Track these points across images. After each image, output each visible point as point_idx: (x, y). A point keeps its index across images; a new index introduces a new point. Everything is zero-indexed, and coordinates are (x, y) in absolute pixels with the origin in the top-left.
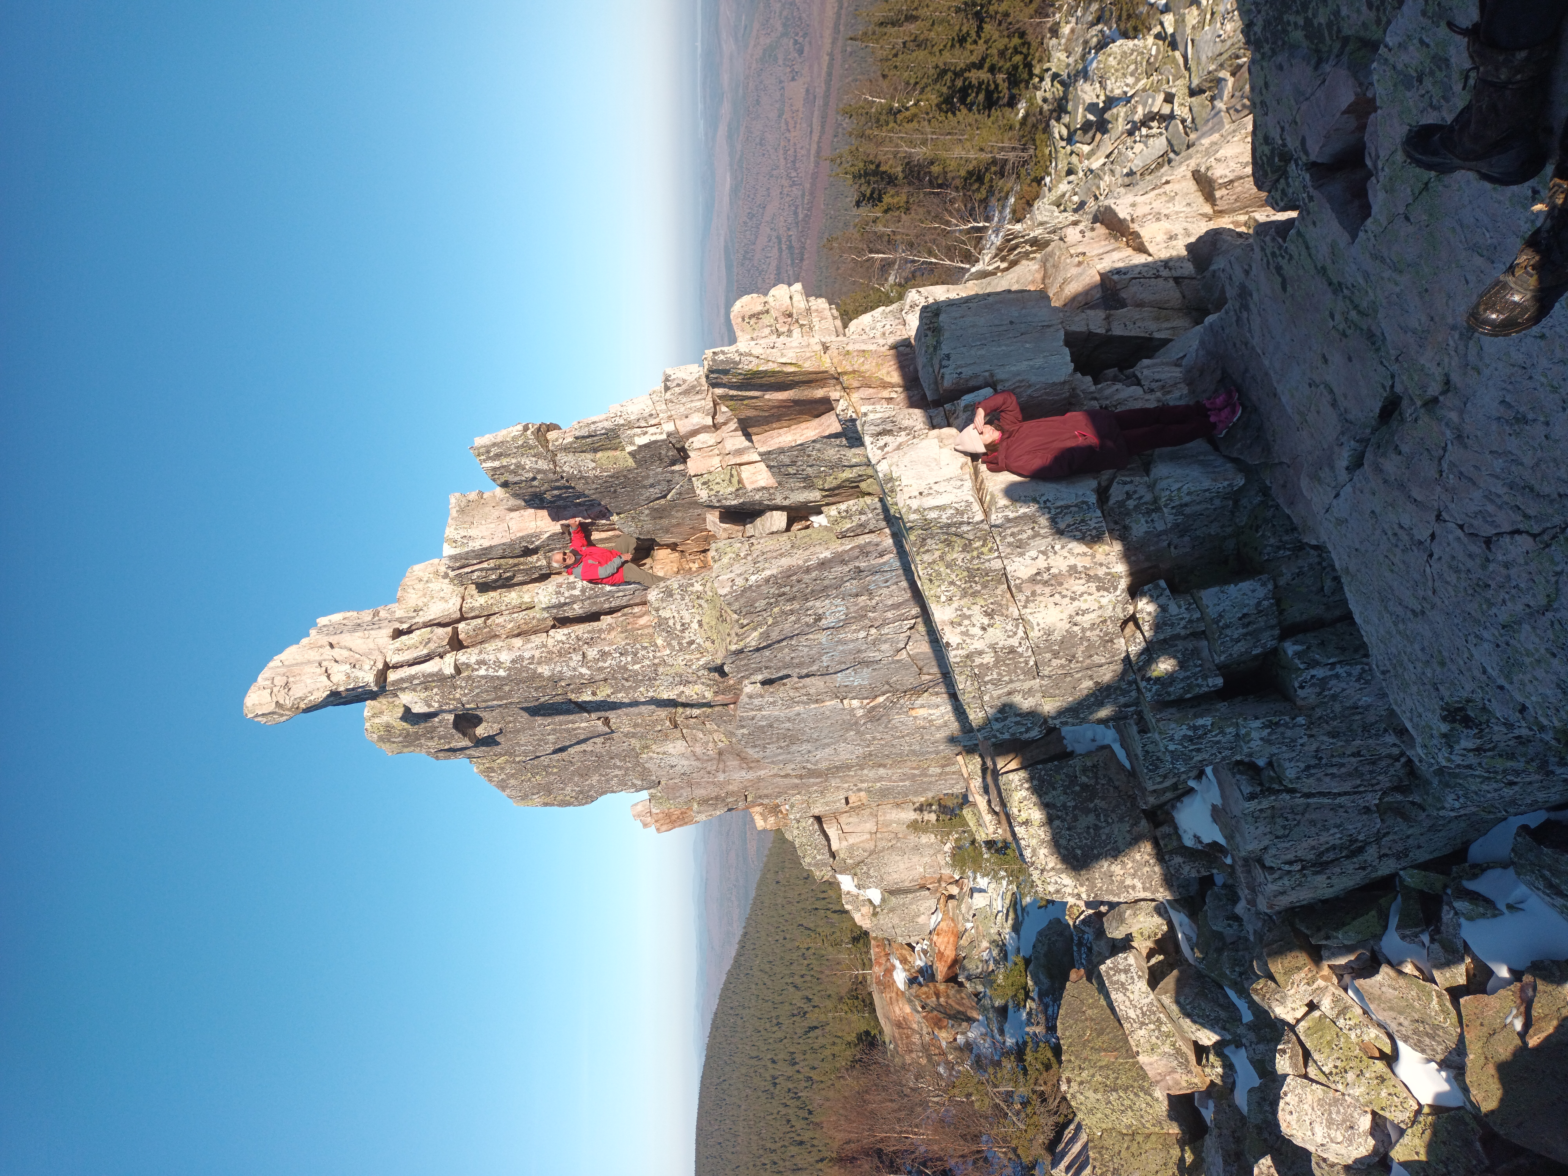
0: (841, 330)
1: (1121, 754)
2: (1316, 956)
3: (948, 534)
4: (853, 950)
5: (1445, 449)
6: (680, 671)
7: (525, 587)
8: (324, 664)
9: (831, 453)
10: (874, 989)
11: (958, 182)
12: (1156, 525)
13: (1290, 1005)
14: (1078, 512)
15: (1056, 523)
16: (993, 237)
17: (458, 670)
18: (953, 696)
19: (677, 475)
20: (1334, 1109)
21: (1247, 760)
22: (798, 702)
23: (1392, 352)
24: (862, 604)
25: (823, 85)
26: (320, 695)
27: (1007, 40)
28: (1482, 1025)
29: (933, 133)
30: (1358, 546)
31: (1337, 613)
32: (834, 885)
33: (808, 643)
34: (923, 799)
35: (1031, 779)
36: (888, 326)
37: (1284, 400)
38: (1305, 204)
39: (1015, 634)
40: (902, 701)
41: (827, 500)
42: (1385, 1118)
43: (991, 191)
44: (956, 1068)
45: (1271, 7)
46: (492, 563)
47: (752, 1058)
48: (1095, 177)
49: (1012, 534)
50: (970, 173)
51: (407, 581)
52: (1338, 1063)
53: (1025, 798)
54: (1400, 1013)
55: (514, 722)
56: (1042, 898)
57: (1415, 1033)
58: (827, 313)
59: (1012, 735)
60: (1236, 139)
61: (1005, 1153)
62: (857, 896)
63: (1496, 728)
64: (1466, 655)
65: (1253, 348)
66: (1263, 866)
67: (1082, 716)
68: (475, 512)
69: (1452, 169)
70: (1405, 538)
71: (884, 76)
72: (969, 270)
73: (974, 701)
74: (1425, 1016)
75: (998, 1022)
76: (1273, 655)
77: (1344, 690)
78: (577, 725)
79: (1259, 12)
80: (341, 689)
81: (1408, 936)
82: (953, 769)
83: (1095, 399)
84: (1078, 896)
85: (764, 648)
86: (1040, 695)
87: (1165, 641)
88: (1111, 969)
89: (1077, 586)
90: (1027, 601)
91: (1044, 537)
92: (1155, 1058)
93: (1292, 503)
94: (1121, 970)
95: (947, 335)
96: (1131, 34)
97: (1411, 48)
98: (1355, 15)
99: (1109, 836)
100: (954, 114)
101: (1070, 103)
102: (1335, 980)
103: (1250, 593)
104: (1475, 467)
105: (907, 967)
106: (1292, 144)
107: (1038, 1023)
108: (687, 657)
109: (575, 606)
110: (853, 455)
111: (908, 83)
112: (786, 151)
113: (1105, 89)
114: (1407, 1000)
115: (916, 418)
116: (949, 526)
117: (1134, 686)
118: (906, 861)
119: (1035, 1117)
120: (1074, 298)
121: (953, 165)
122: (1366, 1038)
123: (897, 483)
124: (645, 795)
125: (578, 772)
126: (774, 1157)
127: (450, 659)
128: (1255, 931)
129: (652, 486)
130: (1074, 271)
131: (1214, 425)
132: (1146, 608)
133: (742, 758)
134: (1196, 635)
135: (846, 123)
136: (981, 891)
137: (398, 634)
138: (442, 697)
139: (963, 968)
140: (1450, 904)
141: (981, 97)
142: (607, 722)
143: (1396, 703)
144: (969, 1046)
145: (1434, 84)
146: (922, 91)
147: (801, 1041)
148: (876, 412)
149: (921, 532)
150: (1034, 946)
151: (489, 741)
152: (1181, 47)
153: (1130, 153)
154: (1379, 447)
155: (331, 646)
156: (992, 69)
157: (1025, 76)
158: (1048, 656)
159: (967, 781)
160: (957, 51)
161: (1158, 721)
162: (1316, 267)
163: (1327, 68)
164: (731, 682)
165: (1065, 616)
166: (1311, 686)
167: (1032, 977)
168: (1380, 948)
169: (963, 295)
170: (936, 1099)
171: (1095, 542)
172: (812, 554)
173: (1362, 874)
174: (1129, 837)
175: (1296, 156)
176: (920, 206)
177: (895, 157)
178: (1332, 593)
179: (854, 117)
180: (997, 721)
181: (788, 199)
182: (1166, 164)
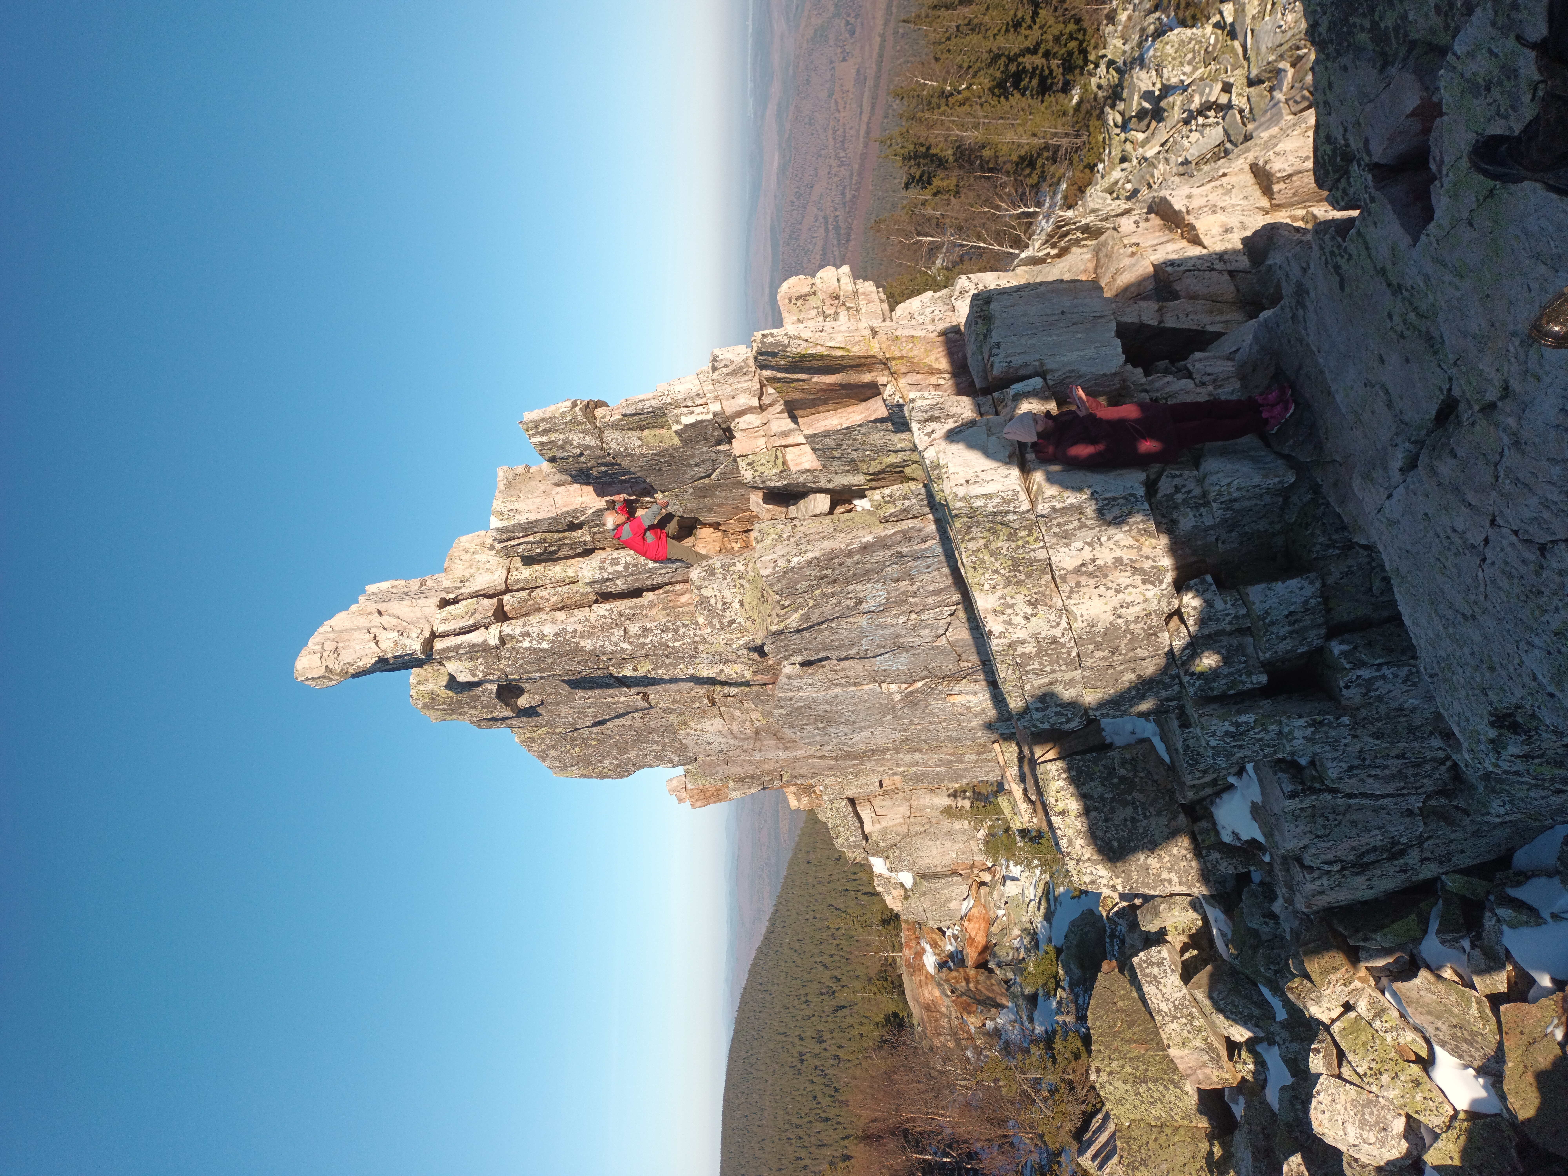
0: (887, 313)
1: (1161, 748)
2: (1354, 957)
3: (993, 522)
4: (883, 932)
5: (1502, 454)
6: (721, 649)
7: (569, 562)
8: (372, 631)
9: (877, 438)
10: (904, 971)
11: (1009, 167)
12: (1204, 519)
13: (1325, 1005)
14: (1125, 505)
15: (1103, 515)
16: (1043, 223)
17: (503, 641)
18: (993, 684)
19: (722, 455)
20: (1367, 1111)
21: (1289, 758)
22: (836, 685)
23: (1450, 355)
24: (903, 589)
25: (874, 66)
26: (369, 661)
27: (1062, 26)
28: (1522, 1033)
29: (985, 117)
30: (1409, 548)
31: (1385, 614)
32: (866, 868)
33: (848, 626)
34: (957, 786)
35: (1069, 770)
36: (936, 312)
37: (1338, 398)
38: (1367, 205)
39: (1058, 624)
40: (940, 687)
41: (871, 484)
42: (1420, 1122)
43: (1042, 177)
44: (984, 1052)
45: (1337, 8)
46: (537, 537)
47: (780, 1034)
48: (1149, 165)
49: (1059, 525)
50: (1022, 158)
51: (454, 551)
52: (1373, 1065)
53: (1062, 788)
54: (1438, 1017)
55: (556, 694)
56: (1075, 889)
57: (1452, 1038)
58: (875, 297)
59: (1052, 725)
60: (1295, 133)
61: (1031, 1139)
62: (889, 879)
63: (1544, 735)
64: (1517, 661)
65: (1308, 345)
66: (1302, 866)
67: (1123, 708)
68: (522, 486)
69: (1519, 180)
70: (1458, 541)
71: (937, 59)
72: (1018, 255)
73: (1015, 690)
74: (1463, 1022)
75: (1028, 1009)
76: (1319, 653)
77: (1390, 691)
78: (616, 699)
79: (1325, 13)
80: (389, 656)
81: (1448, 941)
82: (989, 756)
83: (1146, 391)
84: (1114, 888)
85: (804, 629)
86: (1081, 686)
87: (1209, 636)
88: (1144, 961)
89: (1123, 578)
90: (1071, 592)
91: (1090, 529)
92: (1186, 1051)
93: (1343, 502)
94: (1154, 963)
95: (997, 323)
96: (1189, 23)
97: (1480, 57)
98: (1423, 21)
99: (1146, 829)
100: (1007, 98)
101: (1126, 91)
102: (1372, 982)
103: (1297, 591)
104: (1532, 473)
105: (937, 951)
106: (1355, 144)
107: (1068, 1013)
108: (728, 636)
109: (618, 582)
110: (899, 440)
111: (961, 67)
112: (835, 132)
113: (1161, 77)
114: (1445, 1005)
115: (964, 404)
116: (995, 514)
117: (1177, 680)
118: (939, 845)
119: (1063, 1104)
120: (1126, 289)
121: (1005, 149)
122: (1402, 1041)
123: (944, 470)
124: (680, 770)
125: (616, 746)
126: (800, 1132)
127: (494, 630)
128: (1292, 929)
129: (697, 465)
130: (1127, 261)
131: (1266, 422)
132: (1191, 602)
133: (778, 737)
134: (1241, 631)
135: (896, 103)
136: (1014, 879)
137: (444, 603)
138: (487, 667)
139: (994, 955)
140: (1492, 911)
141: (1035, 82)
142: (646, 697)
143: (1444, 708)
144: (997, 1032)
145: (1502, 94)
146: (975, 75)
147: (829, 1019)
148: (924, 398)
149: (966, 519)
150: (1066, 936)
151: (531, 712)
152: (1241, 37)
153: (1185, 142)
154: (1434, 450)
155: (380, 613)
156: (1047, 55)
157: (1080, 62)
158: (1091, 647)
159: (1003, 769)
160: (1012, 36)
161: (1200, 716)
162: (1375, 267)
163: (1393, 71)
164: (771, 662)
165: (1109, 608)
166: (1356, 686)
167: (1063, 967)
168: (1420, 952)
169: (1015, 283)
170: (963, 1083)
171: (1142, 535)
172: (855, 537)
173: (1403, 876)
174: (1166, 831)
175: (1358, 157)
176: (970, 190)
177: (946, 140)
178: (1381, 594)
179: (906, 99)
180: (1037, 709)
181: (836, 179)
182: (1222, 155)
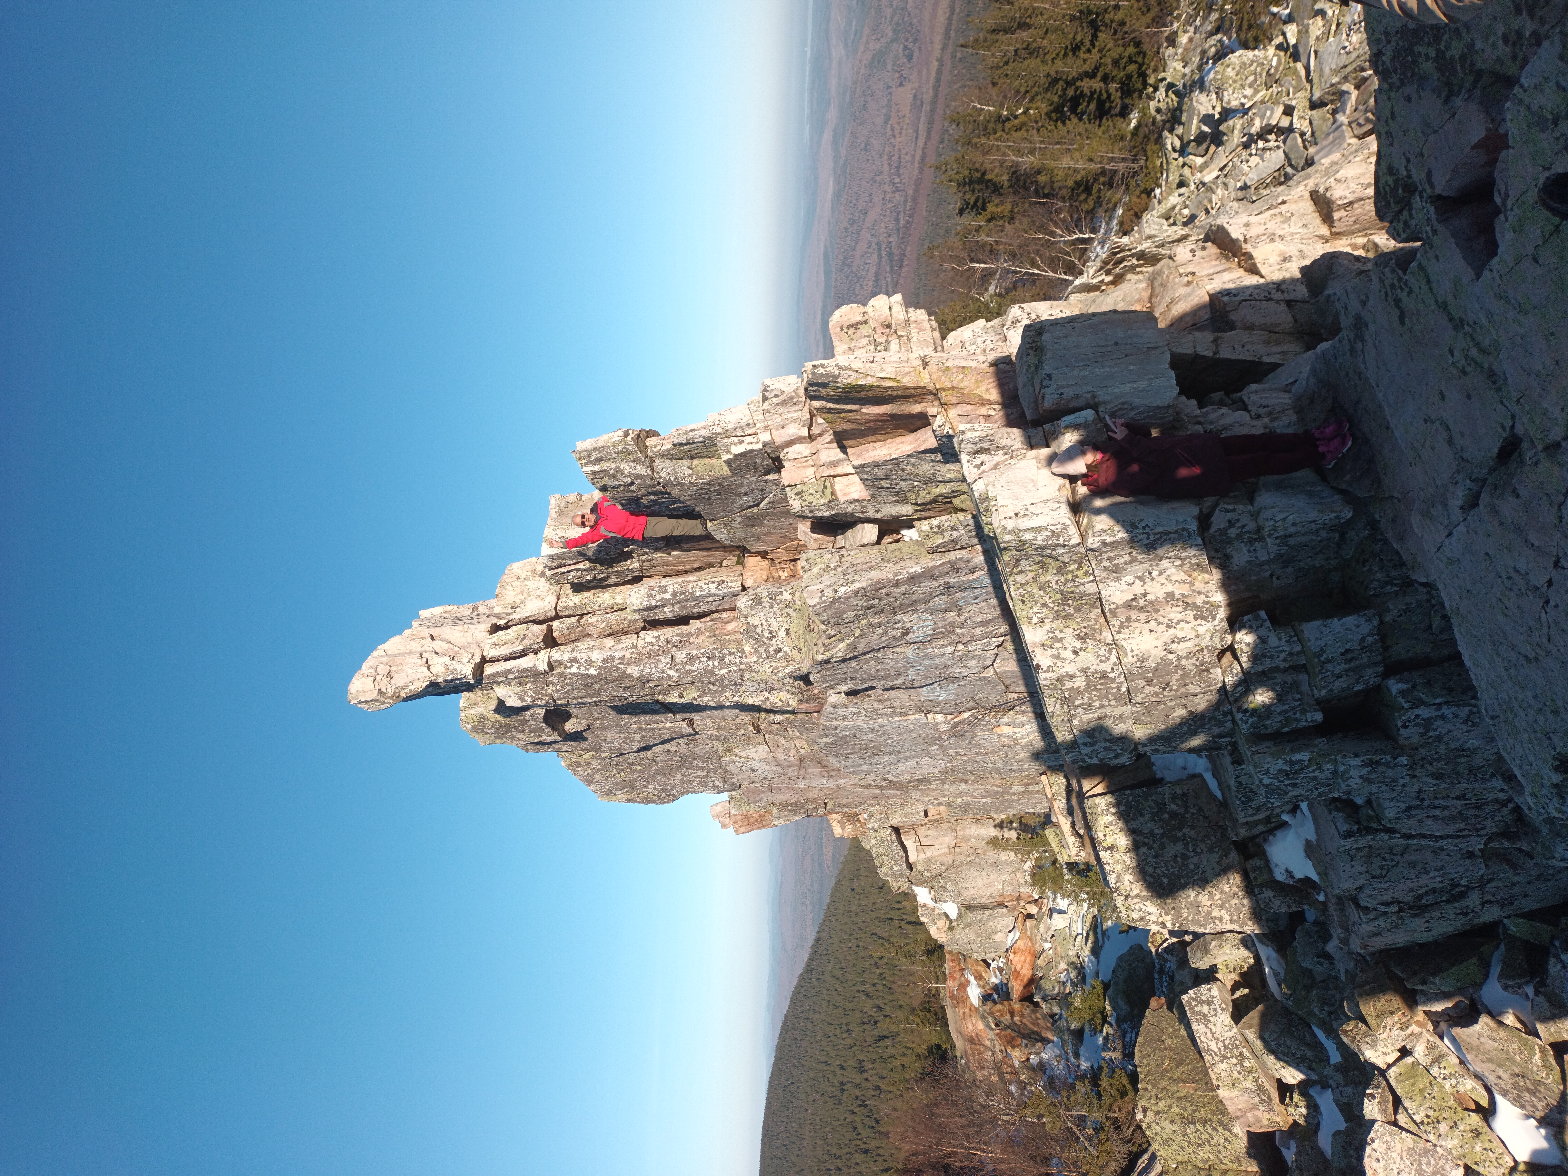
0: (939, 341)
1: (1213, 784)
2: (1411, 1000)
3: (1042, 556)
4: (927, 963)
6: (766, 677)
7: (618, 589)
8: (425, 655)
9: (926, 468)
10: (947, 1003)
11: (1064, 192)
12: (1259, 554)
13: (1381, 1049)
14: (1178, 539)
16: (1098, 249)
17: (551, 667)
18: (1041, 716)
19: (771, 484)
20: (1424, 1160)
21: (1344, 797)
22: (882, 714)
23: (1513, 393)
24: (951, 620)
25: (931, 91)
26: (420, 685)
27: (1122, 49)
29: (1041, 142)
30: (1470, 587)
31: (1445, 652)
32: (910, 897)
33: (895, 656)
34: (1003, 816)
35: (1117, 805)
36: (988, 342)
37: (1397, 434)
38: (1428, 237)
39: (1108, 659)
40: (987, 718)
41: (919, 515)
43: (1098, 202)
44: (1028, 1088)
45: (1402, 37)
46: (587, 564)
47: (821, 1062)
48: (1207, 190)
49: (1109, 559)
50: (1078, 184)
51: (506, 578)
52: (1431, 1113)
53: (1111, 823)
54: (1500, 1066)
55: (602, 719)
56: (1124, 924)
57: (1514, 1087)
58: (926, 325)
59: (1102, 760)
60: (1357, 159)
62: (933, 909)
65: (1367, 379)
66: (1358, 906)
67: (1174, 744)
70: (1521, 582)
71: (994, 84)
72: (1072, 282)
73: (1063, 724)
74: (1526, 1071)
75: (1073, 1044)
76: (1376, 692)
77: (1450, 731)
78: (662, 725)
79: (1389, 42)
80: (440, 680)
81: (1510, 986)
82: (1037, 788)
83: (1200, 423)
84: (1163, 925)
85: (850, 659)
86: (1131, 721)
87: (1263, 672)
88: (1193, 999)
89: (1174, 613)
90: (1122, 626)
91: (1141, 563)
92: (1236, 1093)
93: (1402, 539)
94: (1204, 1002)
95: (1049, 354)
96: (1251, 45)
97: (1547, 90)
98: (1490, 50)
99: (1197, 866)
100: (1064, 123)
101: (1185, 114)
102: (1430, 1027)
103: (1354, 628)
105: (981, 983)
106: (1418, 176)
107: (1115, 1049)
108: (774, 664)
109: (666, 609)
110: (948, 471)
111: (1018, 92)
112: (890, 157)
113: (1221, 100)
114: (1507, 1053)
115: (1014, 437)
116: (1044, 548)
117: (1229, 717)
118: (985, 876)
119: (1108, 1143)
120: (1182, 318)
121: (1061, 175)
122: (1461, 1089)
123: (993, 503)
124: (725, 796)
125: (660, 771)
126: (839, 1163)
127: (544, 655)
128: (1347, 970)
129: (746, 494)
130: (1182, 291)
131: (1323, 456)
132: (1245, 639)
133: (823, 765)
134: (1296, 668)
135: (952, 128)
136: (1061, 912)
137: (495, 629)
138: (535, 692)
139: (1039, 988)
140: (1557, 957)
141: (1093, 106)
142: (691, 723)
143: (1505, 750)
144: (1042, 1067)
146: (1032, 100)
147: (870, 1049)
148: (973, 430)
149: (1015, 552)
150: (1114, 971)
151: (577, 737)
152: (1304, 59)
153: (1245, 167)
154: (1495, 489)
155: (432, 638)
156: (1105, 79)
157: (1139, 86)
158: (1141, 682)
159: (1051, 801)
160: (1070, 60)
161: (1253, 754)
162: (1436, 301)
163: (1458, 101)
164: (816, 691)
165: (1160, 643)
166: (1415, 725)
167: (1110, 1002)
168: (1480, 998)
169: (1067, 313)
170: (1006, 1118)
171: (1195, 570)
172: (902, 568)
173: (1463, 920)
174: (1217, 868)
175: (1420, 188)
176: (1024, 216)
177: (1001, 166)
178: (1441, 632)
179: (962, 124)
180: (1085, 744)
181: (890, 205)
182: (1282, 179)
